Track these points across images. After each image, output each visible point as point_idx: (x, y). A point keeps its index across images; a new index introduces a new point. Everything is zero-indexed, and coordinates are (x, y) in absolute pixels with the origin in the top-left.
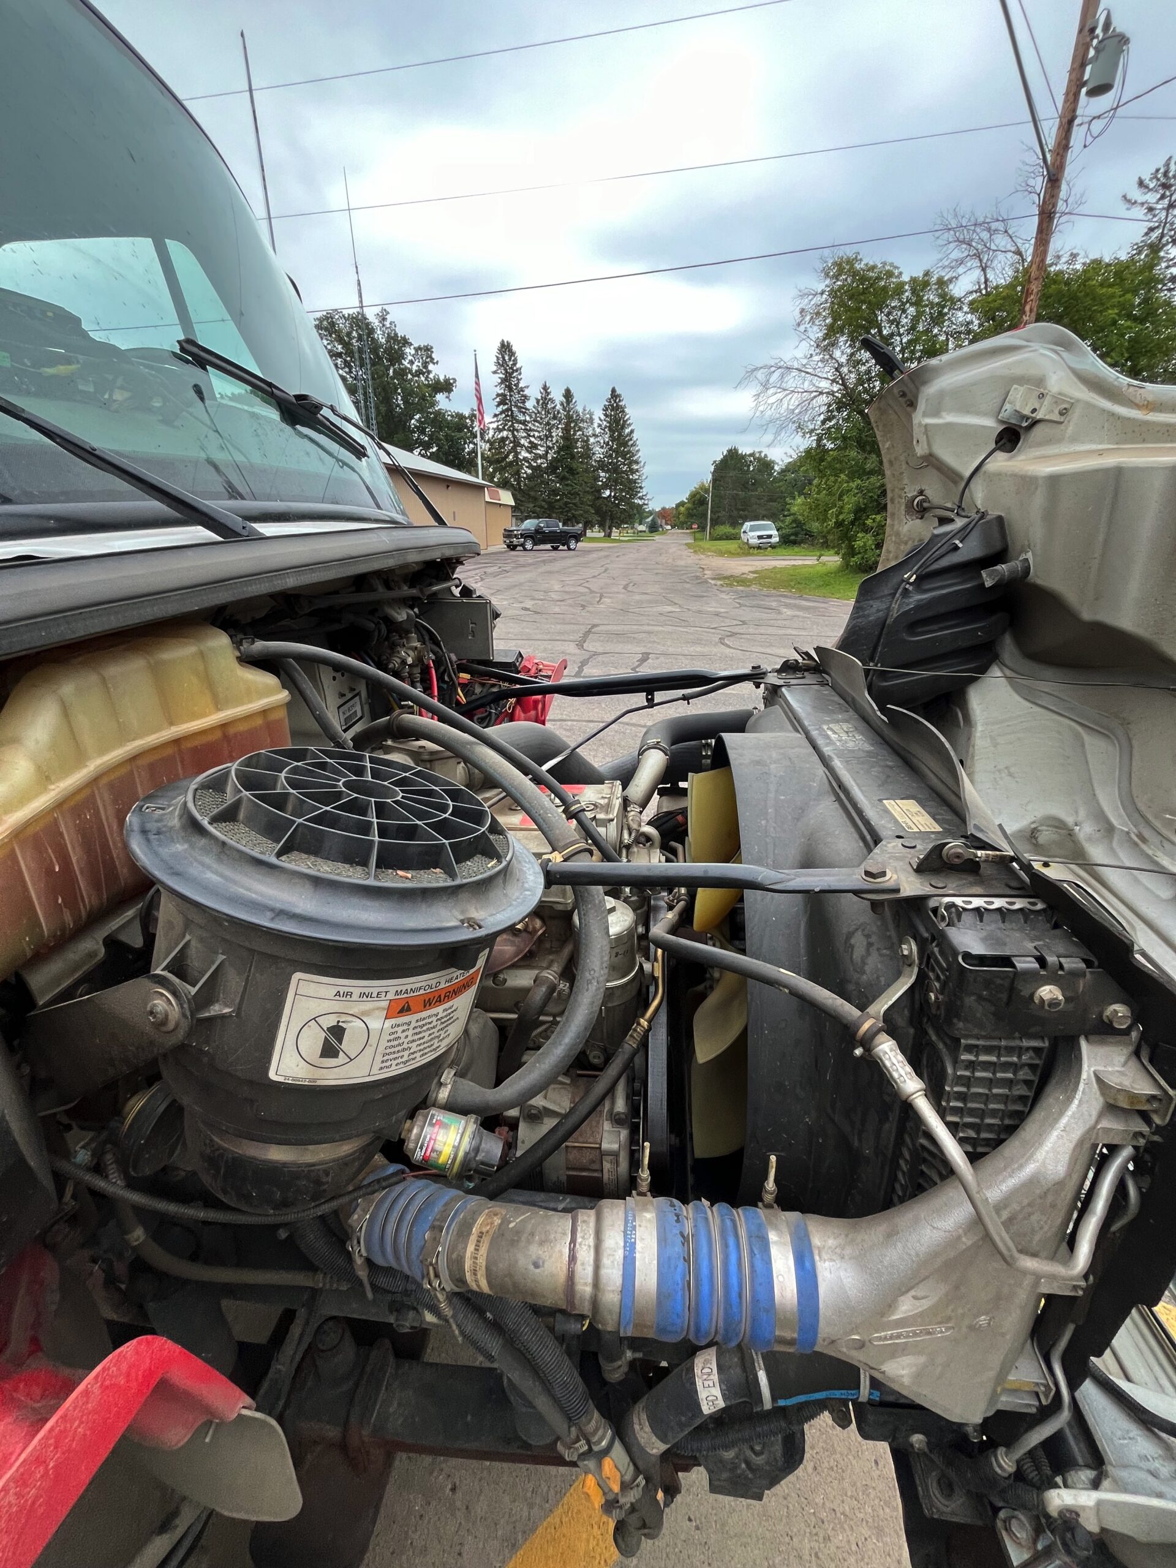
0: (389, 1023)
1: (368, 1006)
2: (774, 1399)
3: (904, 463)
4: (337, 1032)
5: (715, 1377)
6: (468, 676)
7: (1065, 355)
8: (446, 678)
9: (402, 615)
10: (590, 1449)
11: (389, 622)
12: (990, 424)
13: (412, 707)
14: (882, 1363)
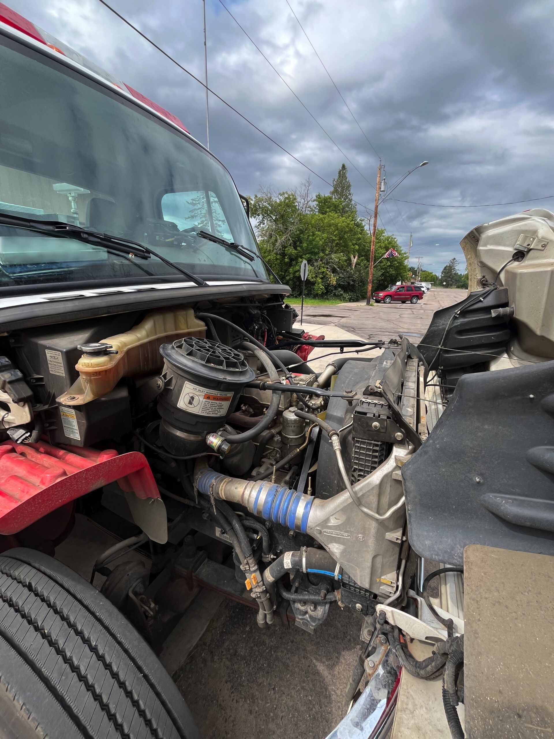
0: (204, 400)
1: (200, 394)
2: (306, 568)
3: (476, 264)
4: (192, 398)
5: (290, 557)
6: (282, 337)
7: (548, 221)
8: (272, 336)
9: (255, 312)
10: (249, 570)
11: (250, 314)
12: (511, 250)
13: (247, 340)
14: (328, 545)
